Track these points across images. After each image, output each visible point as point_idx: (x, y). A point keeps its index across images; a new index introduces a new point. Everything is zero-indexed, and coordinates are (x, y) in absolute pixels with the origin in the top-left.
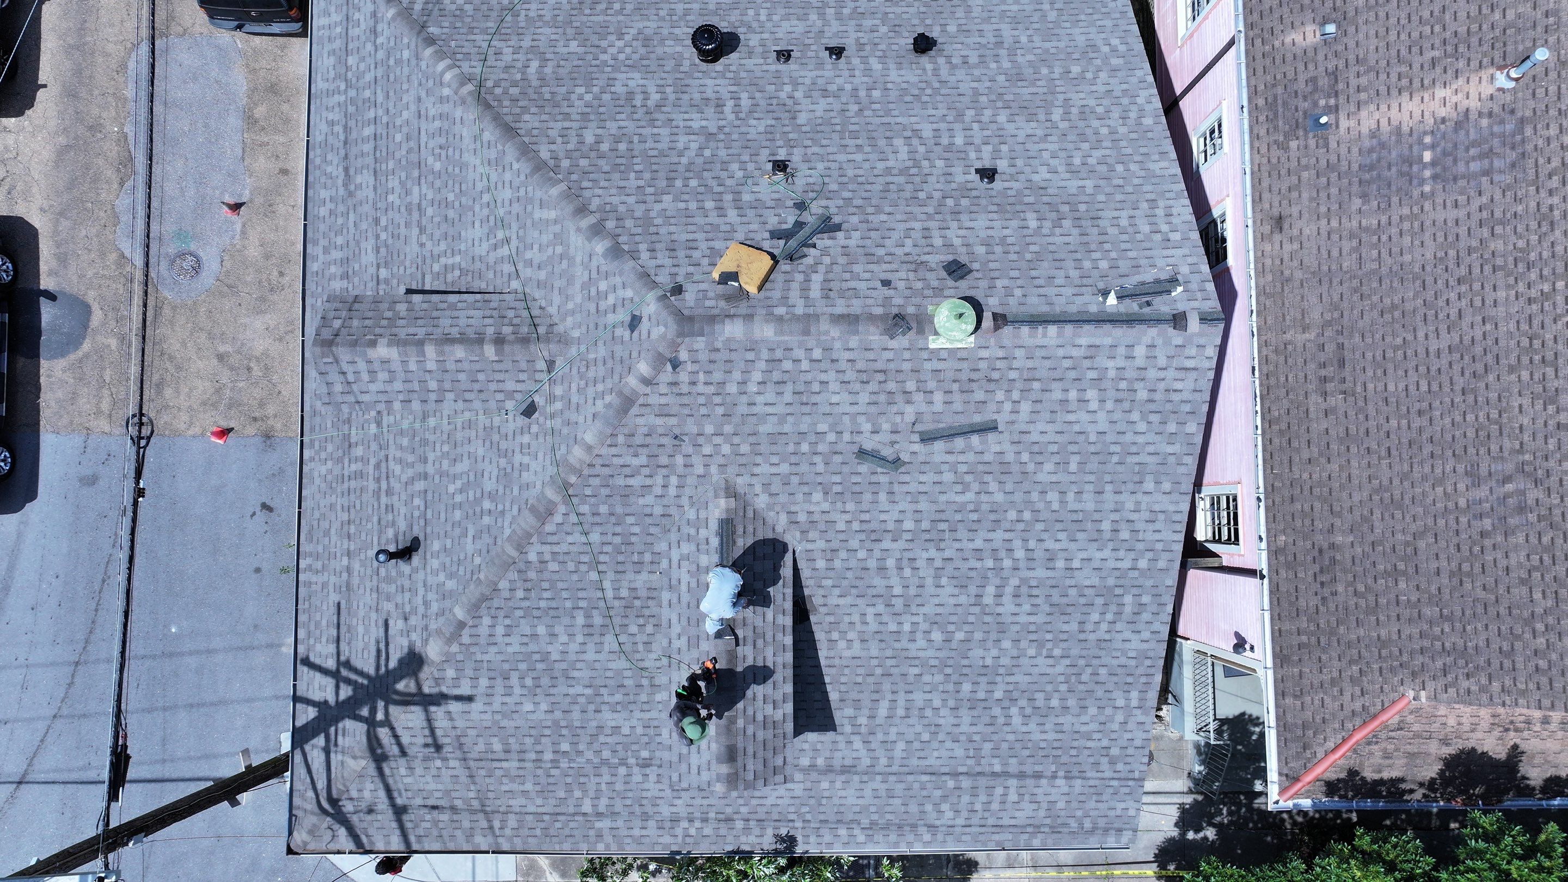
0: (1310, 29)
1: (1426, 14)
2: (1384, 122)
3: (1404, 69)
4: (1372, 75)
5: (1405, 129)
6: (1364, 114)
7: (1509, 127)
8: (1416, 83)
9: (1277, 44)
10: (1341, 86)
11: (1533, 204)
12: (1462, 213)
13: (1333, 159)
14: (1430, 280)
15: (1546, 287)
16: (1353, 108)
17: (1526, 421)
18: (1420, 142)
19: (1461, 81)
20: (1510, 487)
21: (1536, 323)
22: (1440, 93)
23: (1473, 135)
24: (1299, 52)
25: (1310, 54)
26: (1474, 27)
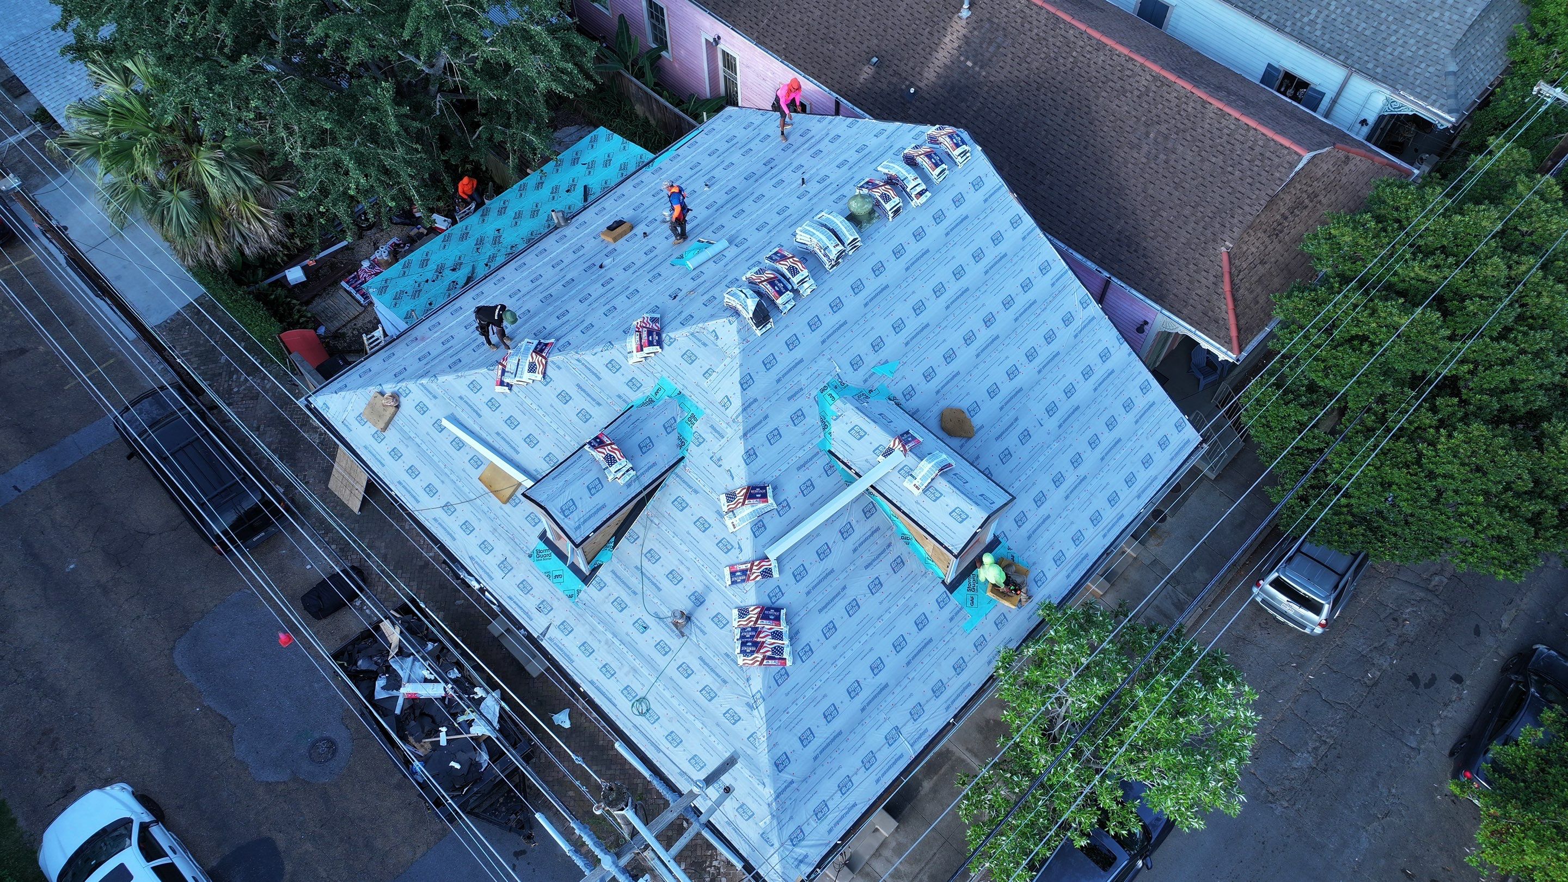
0: (866, 69)
1: (907, 22)
2: (937, 69)
3: (922, 46)
4: (912, 59)
5: (949, 63)
6: (926, 74)
7: (987, 26)
8: (933, 46)
9: (858, 86)
10: (904, 75)
11: (1030, 40)
12: (1008, 68)
16: (919, 77)
17: (1126, 108)
18: (960, 62)
19: (949, 29)
22: (947, 40)
23: (977, 41)
24: (873, 80)
25: (877, 76)
26: (932, 9)
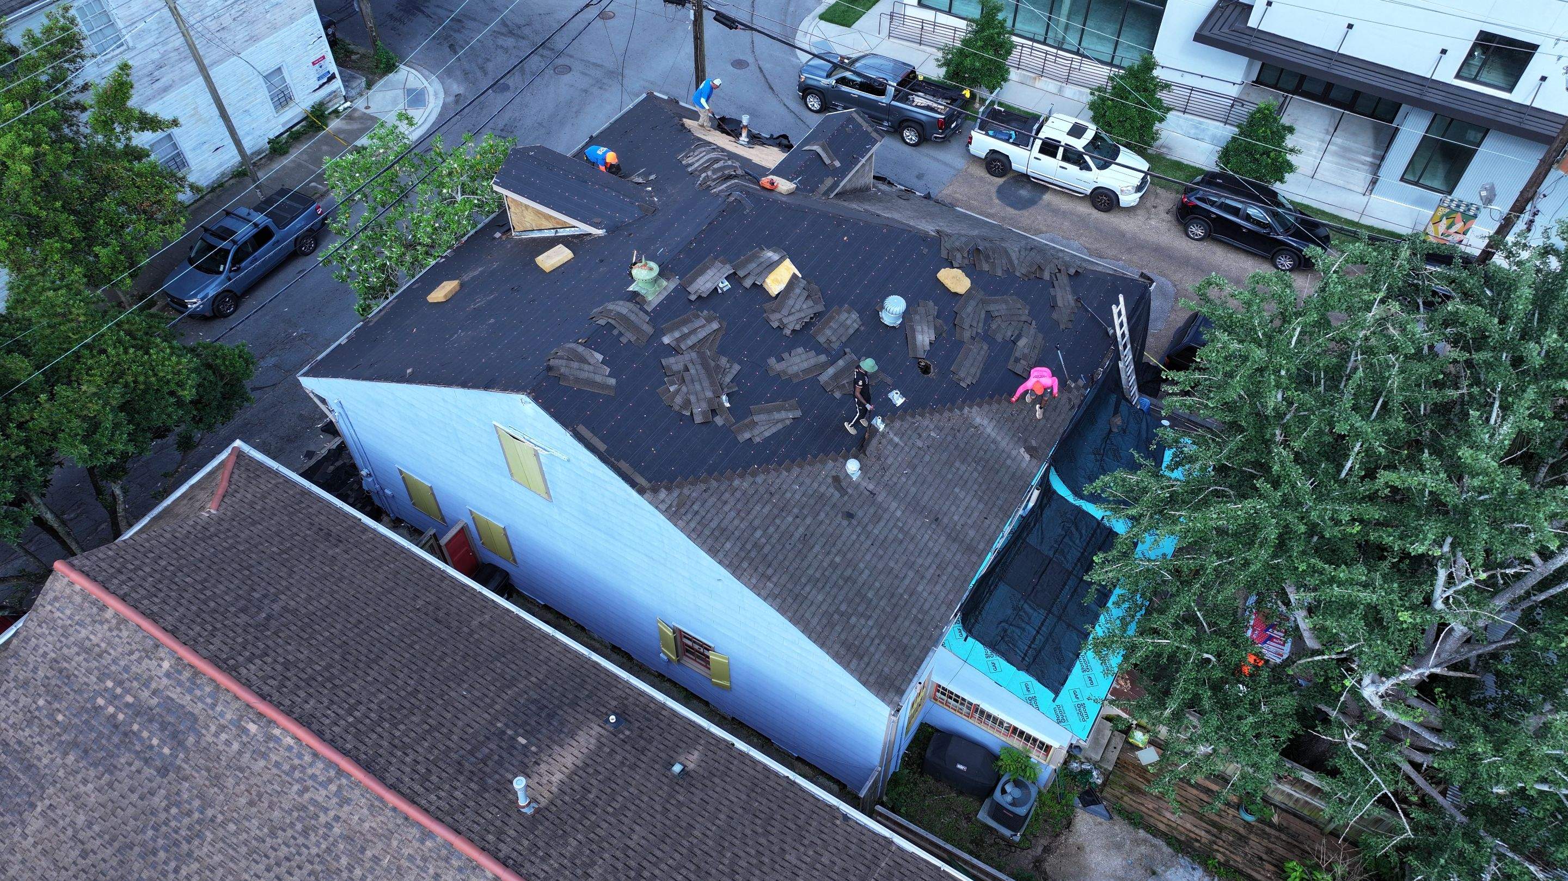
0: (691, 766)
1: (628, 814)
2: (574, 744)
3: (601, 778)
4: (616, 764)
5: (556, 747)
8: (582, 775)
9: (701, 748)
10: (628, 747)
11: (420, 750)
12: (460, 724)
13: (579, 709)
14: (436, 682)
15: (357, 714)
16: (603, 740)
17: (289, 648)
18: (537, 746)
19: (554, 789)
20: (264, 615)
21: (342, 694)
22: (557, 777)
25: (672, 753)
26: (587, 823)
